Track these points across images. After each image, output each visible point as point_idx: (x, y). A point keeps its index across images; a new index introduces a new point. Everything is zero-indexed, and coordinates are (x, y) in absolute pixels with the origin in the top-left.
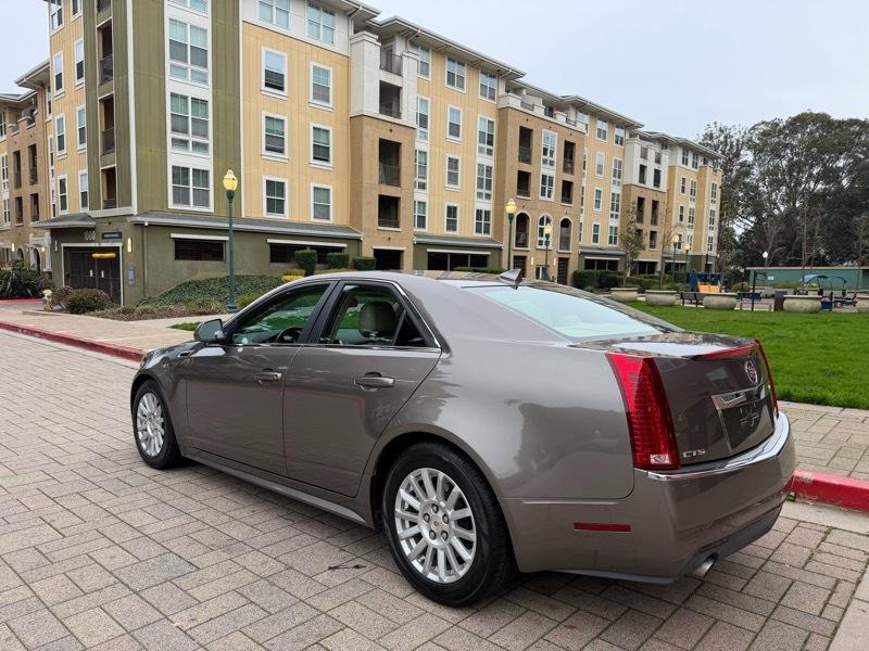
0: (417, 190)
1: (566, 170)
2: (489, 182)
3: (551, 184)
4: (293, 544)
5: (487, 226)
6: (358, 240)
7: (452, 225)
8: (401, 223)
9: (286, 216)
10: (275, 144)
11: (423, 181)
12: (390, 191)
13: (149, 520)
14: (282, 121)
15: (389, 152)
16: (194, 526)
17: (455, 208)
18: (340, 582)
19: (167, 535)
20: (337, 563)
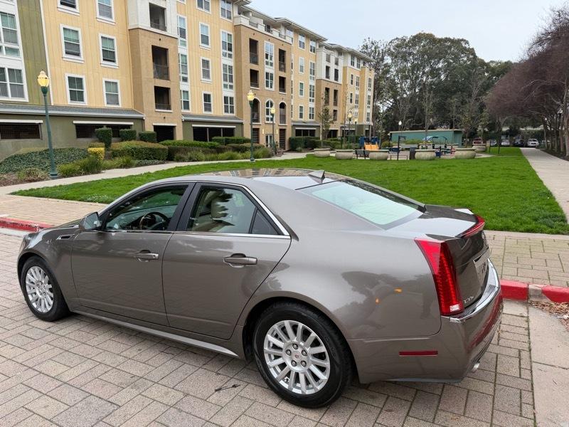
0: (181, 82)
1: (281, 69)
2: (231, 77)
3: (272, 79)
4: (181, 374)
5: (232, 108)
6: (142, 120)
7: (208, 107)
8: (172, 106)
9: (86, 103)
10: (73, 49)
11: (185, 76)
12: (162, 83)
13: (61, 369)
14: (77, 32)
15: (160, 55)
16: (100, 370)
17: (209, 96)
18: (227, 401)
19: (82, 380)
20: (219, 385)
